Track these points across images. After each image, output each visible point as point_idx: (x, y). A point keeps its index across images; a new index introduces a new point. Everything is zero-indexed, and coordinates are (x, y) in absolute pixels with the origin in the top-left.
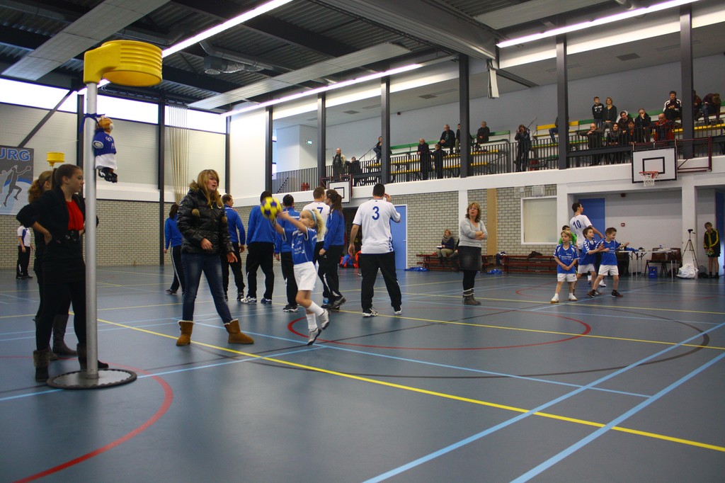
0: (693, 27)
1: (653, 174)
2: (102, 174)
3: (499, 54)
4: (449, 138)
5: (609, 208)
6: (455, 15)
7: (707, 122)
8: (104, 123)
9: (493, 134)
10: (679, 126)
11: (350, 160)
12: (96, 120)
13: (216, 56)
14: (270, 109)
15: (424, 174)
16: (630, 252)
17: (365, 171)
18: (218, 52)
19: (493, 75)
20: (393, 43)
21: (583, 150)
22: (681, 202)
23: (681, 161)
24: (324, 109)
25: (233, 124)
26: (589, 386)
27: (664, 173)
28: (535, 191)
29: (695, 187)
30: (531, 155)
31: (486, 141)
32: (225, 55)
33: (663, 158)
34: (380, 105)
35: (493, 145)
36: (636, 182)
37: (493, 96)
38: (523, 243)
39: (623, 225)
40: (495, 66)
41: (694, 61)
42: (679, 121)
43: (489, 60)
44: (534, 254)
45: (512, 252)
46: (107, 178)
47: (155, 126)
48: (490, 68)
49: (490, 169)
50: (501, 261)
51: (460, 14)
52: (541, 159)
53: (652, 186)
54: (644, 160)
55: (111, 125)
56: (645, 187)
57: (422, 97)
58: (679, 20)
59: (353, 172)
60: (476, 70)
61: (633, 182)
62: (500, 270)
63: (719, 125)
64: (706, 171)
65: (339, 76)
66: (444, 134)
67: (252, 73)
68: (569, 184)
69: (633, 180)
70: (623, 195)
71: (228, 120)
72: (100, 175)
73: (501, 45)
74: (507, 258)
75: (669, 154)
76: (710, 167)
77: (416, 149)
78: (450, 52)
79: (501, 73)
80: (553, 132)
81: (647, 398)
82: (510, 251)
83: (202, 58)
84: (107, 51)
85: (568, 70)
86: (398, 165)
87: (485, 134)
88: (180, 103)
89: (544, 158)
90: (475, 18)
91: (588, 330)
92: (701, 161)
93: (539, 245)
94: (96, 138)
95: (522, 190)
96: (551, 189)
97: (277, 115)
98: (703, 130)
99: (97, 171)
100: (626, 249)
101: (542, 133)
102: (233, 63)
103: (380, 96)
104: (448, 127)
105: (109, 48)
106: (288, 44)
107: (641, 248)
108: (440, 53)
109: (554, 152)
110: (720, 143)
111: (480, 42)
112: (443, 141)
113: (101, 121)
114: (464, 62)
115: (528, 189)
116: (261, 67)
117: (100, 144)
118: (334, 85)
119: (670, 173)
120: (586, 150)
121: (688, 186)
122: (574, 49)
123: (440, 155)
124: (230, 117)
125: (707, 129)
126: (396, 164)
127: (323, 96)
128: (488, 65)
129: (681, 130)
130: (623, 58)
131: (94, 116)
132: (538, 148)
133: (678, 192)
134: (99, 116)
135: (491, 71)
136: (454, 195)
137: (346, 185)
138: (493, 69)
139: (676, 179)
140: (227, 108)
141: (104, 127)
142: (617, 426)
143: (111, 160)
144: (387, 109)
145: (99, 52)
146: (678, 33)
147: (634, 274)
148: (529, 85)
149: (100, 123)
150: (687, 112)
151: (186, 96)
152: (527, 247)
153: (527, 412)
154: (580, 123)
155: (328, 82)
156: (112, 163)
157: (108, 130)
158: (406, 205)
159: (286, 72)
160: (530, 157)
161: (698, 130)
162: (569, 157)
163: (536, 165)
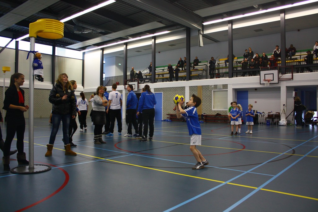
0: (286, 19)
1: (269, 81)
2: (37, 78)
3: (204, 28)
4: (181, 63)
5: (250, 95)
6: (185, 11)
7: (291, 59)
8: (38, 55)
9: (200, 62)
10: (279, 60)
11: (138, 72)
12: (34, 54)
13: (79, 25)
14: (103, 49)
15: (171, 79)
16: (259, 114)
17: (144, 77)
18: (80, 24)
19: (201, 37)
20: (158, 22)
21: (239, 70)
22: (280, 93)
23: (280, 75)
24: (126, 49)
25: (86, 55)
26: (248, 171)
27: (273, 80)
28: (218, 87)
29: (286, 86)
30: (217, 72)
31: (197, 65)
32: (84, 25)
33: (273, 74)
34: (151, 48)
35: (200, 66)
36: (262, 84)
37: (201, 45)
38: (213, 109)
39: (256, 102)
40: (202, 33)
41: (286, 33)
42: (280, 58)
43: (199, 30)
44: (218, 115)
45: (208, 114)
46: (39, 80)
47: (51, 56)
48: (199, 33)
49: (199, 77)
50: (203, 117)
51: (187, 10)
52: (221, 73)
53: (268, 86)
54: (265, 74)
55: (41, 56)
56: (265, 86)
57: (169, 45)
58: (280, 16)
59: (139, 78)
60: (193, 34)
61: (260, 84)
62: (203, 121)
63: (296, 61)
64: (290, 80)
65: (134, 36)
66: (179, 62)
67: (95, 33)
68: (233, 84)
69: (260, 83)
70: (256, 89)
71: (84, 53)
72: (36, 78)
73: (205, 24)
74: (206, 116)
75: (275, 72)
76: (292, 78)
77: (167, 68)
78: (182, 26)
79: (204, 36)
80: (226, 61)
81: (273, 176)
82: (207, 113)
83: (73, 26)
84: (40, 23)
85: (233, 35)
86: (159, 75)
87: (197, 62)
88: (62, 46)
89: (223, 73)
90: (194, 12)
91: (244, 148)
92: (288, 75)
93: (220, 111)
94: (34, 62)
95: (213, 87)
96: (225, 86)
97: (106, 52)
98: (289, 62)
99: (35, 76)
100: (257, 112)
101: (221, 62)
102: (87, 29)
103: (151, 45)
104: (181, 59)
105: (40, 22)
106: (111, 21)
107: (263, 112)
108: (178, 27)
109: (227, 70)
110: (296, 68)
111: (196, 22)
112: (178, 65)
113: (37, 54)
114: (188, 31)
115: (216, 86)
116: (99, 31)
117: (36, 65)
118: (131, 40)
119: (276, 81)
120: (240, 70)
121: (283, 86)
122: (235, 26)
123: (177, 71)
124: (85, 52)
125: (291, 62)
126: (158, 74)
127: (126, 44)
128: (199, 32)
129: (280, 62)
130: (256, 31)
131: (34, 52)
132: (220, 68)
133: (279, 89)
134: (36, 52)
135: (200, 35)
136: (183, 88)
137: (136, 83)
138: (201, 34)
139: (278, 83)
140: (83, 48)
141: (38, 57)
142: (263, 188)
143: (41, 72)
144: (155, 50)
145: (36, 23)
146: (279, 21)
147: (260, 123)
148: (216, 41)
149: (36, 55)
150: (283, 55)
151: (65, 43)
152: (215, 111)
153: (224, 183)
154: (238, 58)
155: (128, 38)
156: (41, 73)
157: (40, 58)
158: (162, 92)
159: (110, 33)
160: (216, 73)
161: (287, 62)
162: (233, 73)
163: (219, 76)
